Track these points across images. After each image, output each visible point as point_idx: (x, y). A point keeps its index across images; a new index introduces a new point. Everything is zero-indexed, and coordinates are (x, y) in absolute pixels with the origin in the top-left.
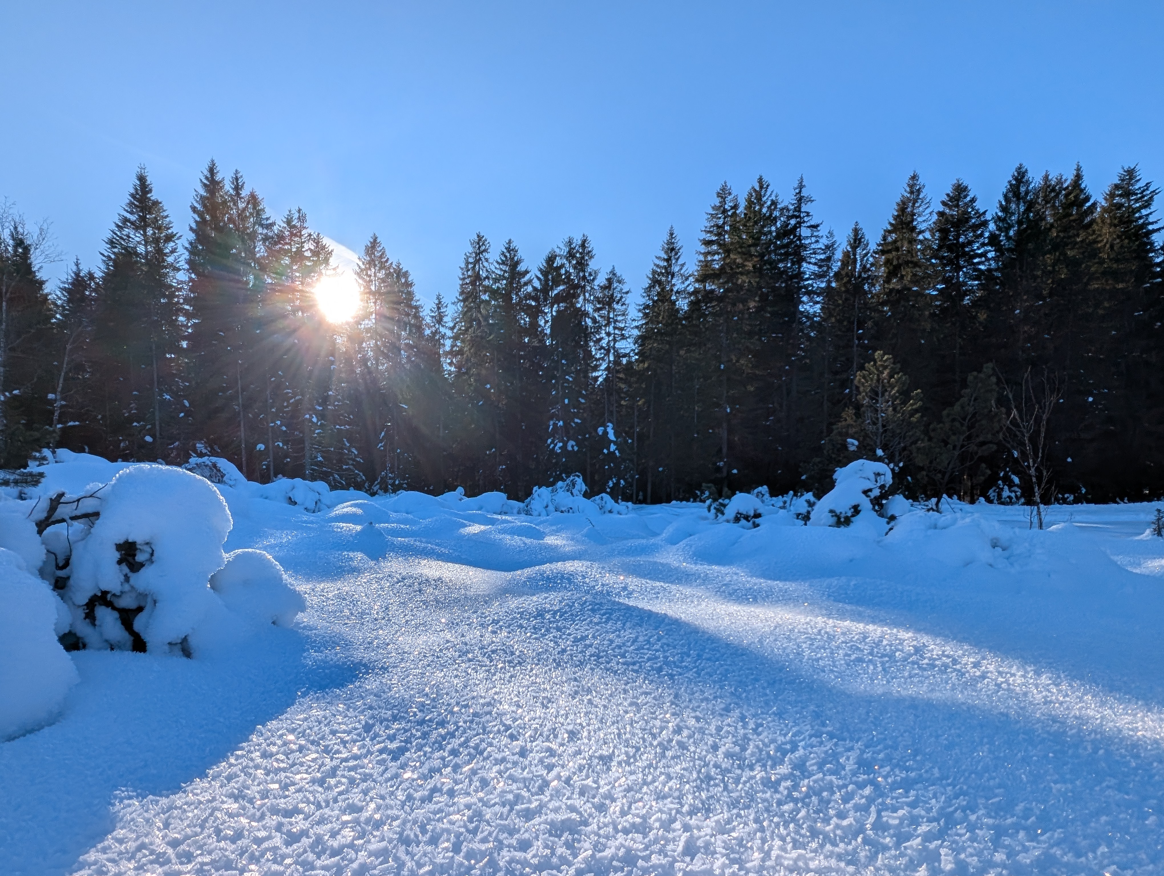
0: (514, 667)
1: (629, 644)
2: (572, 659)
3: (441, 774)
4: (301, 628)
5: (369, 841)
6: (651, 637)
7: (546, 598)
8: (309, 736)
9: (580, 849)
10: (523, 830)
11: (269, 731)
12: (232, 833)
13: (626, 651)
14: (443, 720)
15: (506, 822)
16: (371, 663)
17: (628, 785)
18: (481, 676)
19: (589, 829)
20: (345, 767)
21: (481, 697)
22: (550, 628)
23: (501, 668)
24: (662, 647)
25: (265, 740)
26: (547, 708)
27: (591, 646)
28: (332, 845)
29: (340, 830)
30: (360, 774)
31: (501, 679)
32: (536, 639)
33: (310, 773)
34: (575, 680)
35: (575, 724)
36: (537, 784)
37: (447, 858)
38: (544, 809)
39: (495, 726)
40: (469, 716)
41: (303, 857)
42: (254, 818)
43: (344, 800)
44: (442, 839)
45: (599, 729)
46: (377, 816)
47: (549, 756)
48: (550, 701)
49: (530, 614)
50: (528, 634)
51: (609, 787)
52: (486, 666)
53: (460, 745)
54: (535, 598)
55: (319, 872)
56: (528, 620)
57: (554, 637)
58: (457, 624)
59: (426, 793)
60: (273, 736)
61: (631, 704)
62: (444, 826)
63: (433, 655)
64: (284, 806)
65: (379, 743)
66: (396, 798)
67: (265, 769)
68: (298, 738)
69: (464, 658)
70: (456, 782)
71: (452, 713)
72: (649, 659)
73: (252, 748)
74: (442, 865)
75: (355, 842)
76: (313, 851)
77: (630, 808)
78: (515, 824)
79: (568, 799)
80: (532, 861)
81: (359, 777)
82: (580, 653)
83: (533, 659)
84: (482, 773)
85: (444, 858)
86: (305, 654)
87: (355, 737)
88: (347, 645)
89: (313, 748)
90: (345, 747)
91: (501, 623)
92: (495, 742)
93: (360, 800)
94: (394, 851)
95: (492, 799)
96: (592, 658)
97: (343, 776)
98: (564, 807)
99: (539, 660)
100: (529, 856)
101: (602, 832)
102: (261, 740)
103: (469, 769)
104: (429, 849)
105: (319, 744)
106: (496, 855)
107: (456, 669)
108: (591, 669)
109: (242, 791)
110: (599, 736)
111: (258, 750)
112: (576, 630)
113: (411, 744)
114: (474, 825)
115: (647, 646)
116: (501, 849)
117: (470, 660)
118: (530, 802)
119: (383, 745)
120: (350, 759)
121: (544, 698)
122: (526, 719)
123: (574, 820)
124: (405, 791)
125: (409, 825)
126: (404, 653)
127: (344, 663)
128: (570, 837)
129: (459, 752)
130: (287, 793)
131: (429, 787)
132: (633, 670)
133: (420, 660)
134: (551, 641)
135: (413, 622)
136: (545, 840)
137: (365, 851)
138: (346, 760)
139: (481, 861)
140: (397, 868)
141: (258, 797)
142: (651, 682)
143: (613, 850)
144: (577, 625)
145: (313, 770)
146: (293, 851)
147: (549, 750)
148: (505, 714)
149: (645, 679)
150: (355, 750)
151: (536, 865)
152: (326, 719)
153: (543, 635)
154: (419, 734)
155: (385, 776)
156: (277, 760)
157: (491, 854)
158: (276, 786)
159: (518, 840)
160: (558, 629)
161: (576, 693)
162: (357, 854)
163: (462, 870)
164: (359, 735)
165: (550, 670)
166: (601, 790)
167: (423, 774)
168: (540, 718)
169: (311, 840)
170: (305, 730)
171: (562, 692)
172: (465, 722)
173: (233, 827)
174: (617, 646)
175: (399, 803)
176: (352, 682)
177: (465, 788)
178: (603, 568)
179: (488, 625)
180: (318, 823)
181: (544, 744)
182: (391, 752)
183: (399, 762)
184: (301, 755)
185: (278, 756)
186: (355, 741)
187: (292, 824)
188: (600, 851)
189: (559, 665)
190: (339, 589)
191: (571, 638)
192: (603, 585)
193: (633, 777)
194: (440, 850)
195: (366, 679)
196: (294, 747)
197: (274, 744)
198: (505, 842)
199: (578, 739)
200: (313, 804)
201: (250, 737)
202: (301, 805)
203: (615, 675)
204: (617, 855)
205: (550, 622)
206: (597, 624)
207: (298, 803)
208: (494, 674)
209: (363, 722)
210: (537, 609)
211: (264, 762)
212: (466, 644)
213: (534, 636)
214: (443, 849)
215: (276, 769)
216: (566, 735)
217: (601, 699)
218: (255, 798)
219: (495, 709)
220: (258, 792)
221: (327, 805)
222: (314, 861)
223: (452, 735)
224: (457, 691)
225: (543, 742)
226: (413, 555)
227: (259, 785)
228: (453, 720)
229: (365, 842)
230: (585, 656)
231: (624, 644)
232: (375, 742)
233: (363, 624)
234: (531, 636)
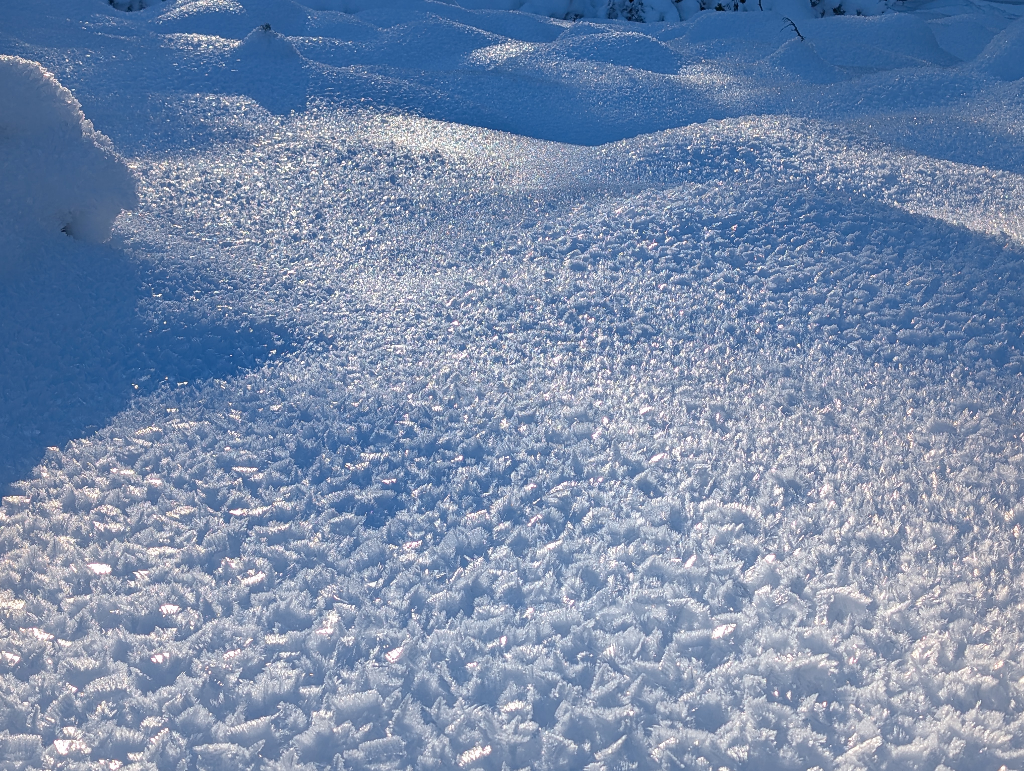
0: (633, 343)
1: (918, 297)
2: (774, 329)
3: (487, 559)
4: (127, 246)
5: (334, 691)
6: (972, 284)
7: (701, 193)
8: (170, 469)
9: (848, 735)
10: (700, 684)
11: (78, 457)
12: (17, 659)
13: (910, 315)
14: (479, 447)
15: (659, 666)
16: (295, 326)
17: (949, 604)
18: (557, 360)
19: (865, 692)
20: (259, 536)
21: (562, 403)
22: (716, 259)
23: (603, 345)
24: (1001, 305)
25: (70, 476)
26: (725, 430)
27: (820, 300)
28: (249, 694)
29: (262, 664)
30: (297, 551)
31: (603, 367)
32: (682, 283)
33: (180, 546)
34: (787, 373)
35: (800, 468)
36: (722, 589)
37: (525, 733)
38: (748, 644)
39: (603, 464)
40: (538, 440)
41: (184, 715)
42: (63, 631)
43: (267, 603)
44: (506, 693)
45: (859, 480)
46: (348, 640)
47: (741, 532)
48: (728, 416)
49: (663, 227)
50: (663, 273)
51: (904, 605)
52: (566, 339)
53: (527, 500)
54: (671, 193)
55: (225, 746)
56: (660, 240)
57: (726, 279)
58: (488, 252)
59: (457, 596)
60: (86, 468)
61: (936, 429)
62: (508, 666)
63: (437, 315)
64: (128, 608)
65: (333, 489)
66: (385, 603)
67: (77, 533)
68: (144, 475)
69: (512, 322)
70: (525, 576)
71: (498, 433)
72: (971, 333)
73: (43, 492)
74: (513, 748)
75: (302, 690)
76: (205, 704)
77: (960, 652)
78: (679, 671)
79: (802, 624)
80: (730, 752)
81: (295, 556)
82: (793, 315)
83: (678, 326)
84: (582, 561)
85: (516, 731)
86: (143, 302)
87: (276, 475)
88: (236, 287)
89: (182, 495)
90: (255, 495)
91: (594, 248)
92: (607, 496)
93: (302, 604)
94: (397, 712)
95: (615, 616)
96: (827, 328)
97: (257, 554)
98: (794, 642)
99: (692, 330)
100: (723, 743)
101: (896, 701)
102: (61, 475)
103: (552, 551)
104: (478, 712)
105: (194, 487)
106: (640, 734)
107: (494, 346)
108: (824, 351)
109: (30, 576)
110: (862, 494)
111: (56, 497)
112: (782, 264)
113: (409, 493)
114: (579, 667)
115: (965, 303)
116: (651, 722)
117: (526, 327)
118: (709, 626)
119: (342, 493)
120: (270, 519)
121: (714, 409)
122: (676, 452)
123: (824, 670)
124: (406, 591)
125: (424, 660)
126: (369, 309)
127: (234, 325)
128: (820, 707)
129: (523, 515)
130: (132, 584)
131: (461, 583)
132: (930, 356)
133: (409, 326)
134: (719, 288)
135: (383, 247)
136: (757, 711)
137: (328, 709)
138: (261, 521)
139: (606, 746)
140: (406, 747)
141: (67, 589)
142: (981, 384)
143: (932, 742)
144: (782, 252)
145: (188, 540)
146: (161, 702)
147: (740, 518)
148: (622, 439)
149: (964, 377)
150: (280, 503)
151: (741, 760)
152: (204, 436)
153: (699, 276)
154: (423, 474)
155: (356, 556)
156: (102, 518)
157: (629, 730)
158: (106, 569)
159: (691, 706)
160: (735, 262)
161: (792, 401)
162: (308, 715)
163: (563, 762)
164: (284, 471)
165: (722, 351)
166: (880, 612)
167: (443, 557)
168: (709, 450)
169: (200, 682)
170: (159, 459)
171: (758, 401)
172: (531, 452)
173: (19, 648)
174: (887, 301)
175: (394, 613)
176: (255, 367)
177: (547, 589)
178: (833, 133)
179: (564, 253)
180: (211, 648)
181: (728, 506)
182: (363, 509)
183: (385, 529)
184: (155, 508)
185: (104, 509)
186: (277, 485)
187: (151, 648)
188: (898, 743)
189: (741, 341)
190: (204, 173)
191: (770, 282)
192: (835, 171)
193: (962, 588)
194: (504, 717)
195: (288, 360)
196: (137, 492)
197: (92, 485)
198: (661, 707)
199: (810, 500)
200: (195, 607)
201: (36, 470)
202: (169, 609)
203: (886, 366)
204: (945, 754)
205: (715, 247)
206: (832, 251)
207: (160, 605)
208: (587, 357)
209: (292, 446)
210: (680, 216)
211: (74, 521)
212: (514, 292)
213: (676, 277)
214: (512, 714)
215: (100, 534)
216: (778, 491)
217: (855, 415)
218: (61, 591)
219: (600, 429)
220: (66, 580)
221: (228, 612)
222: (209, 726)
223: (504, 479)
224: (502, 389)
225: (724, 502)
226: (368, 103)
227: (66, 564)
228: (500, 447)
229: (324, 691)
230: (806, 323)
231: (905, 298)
232: (324, 486)
233: (266, 246)
234: (668, 277)
